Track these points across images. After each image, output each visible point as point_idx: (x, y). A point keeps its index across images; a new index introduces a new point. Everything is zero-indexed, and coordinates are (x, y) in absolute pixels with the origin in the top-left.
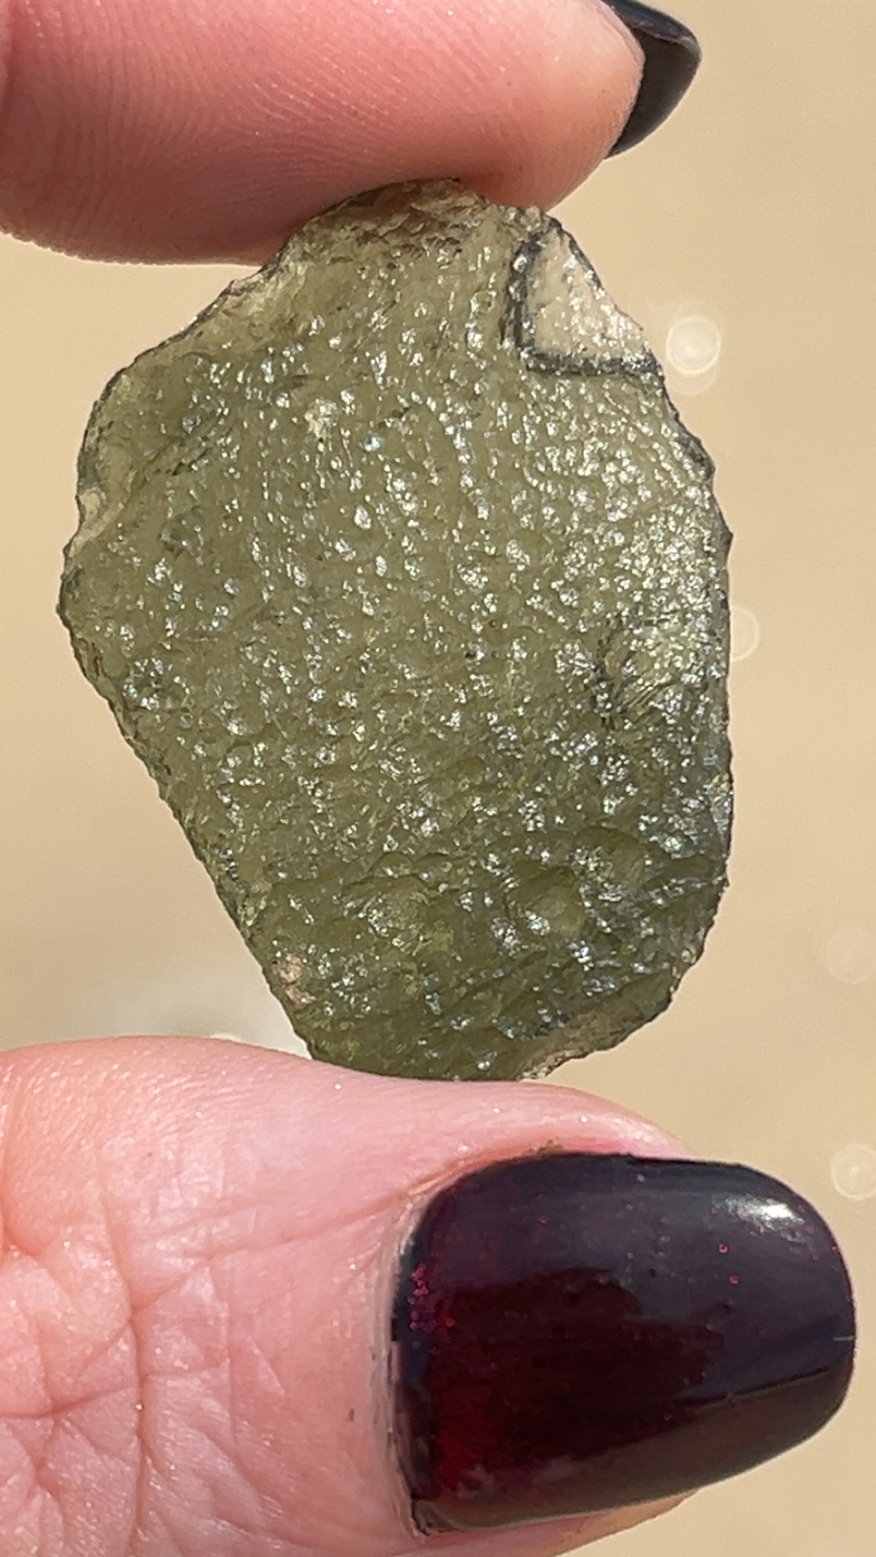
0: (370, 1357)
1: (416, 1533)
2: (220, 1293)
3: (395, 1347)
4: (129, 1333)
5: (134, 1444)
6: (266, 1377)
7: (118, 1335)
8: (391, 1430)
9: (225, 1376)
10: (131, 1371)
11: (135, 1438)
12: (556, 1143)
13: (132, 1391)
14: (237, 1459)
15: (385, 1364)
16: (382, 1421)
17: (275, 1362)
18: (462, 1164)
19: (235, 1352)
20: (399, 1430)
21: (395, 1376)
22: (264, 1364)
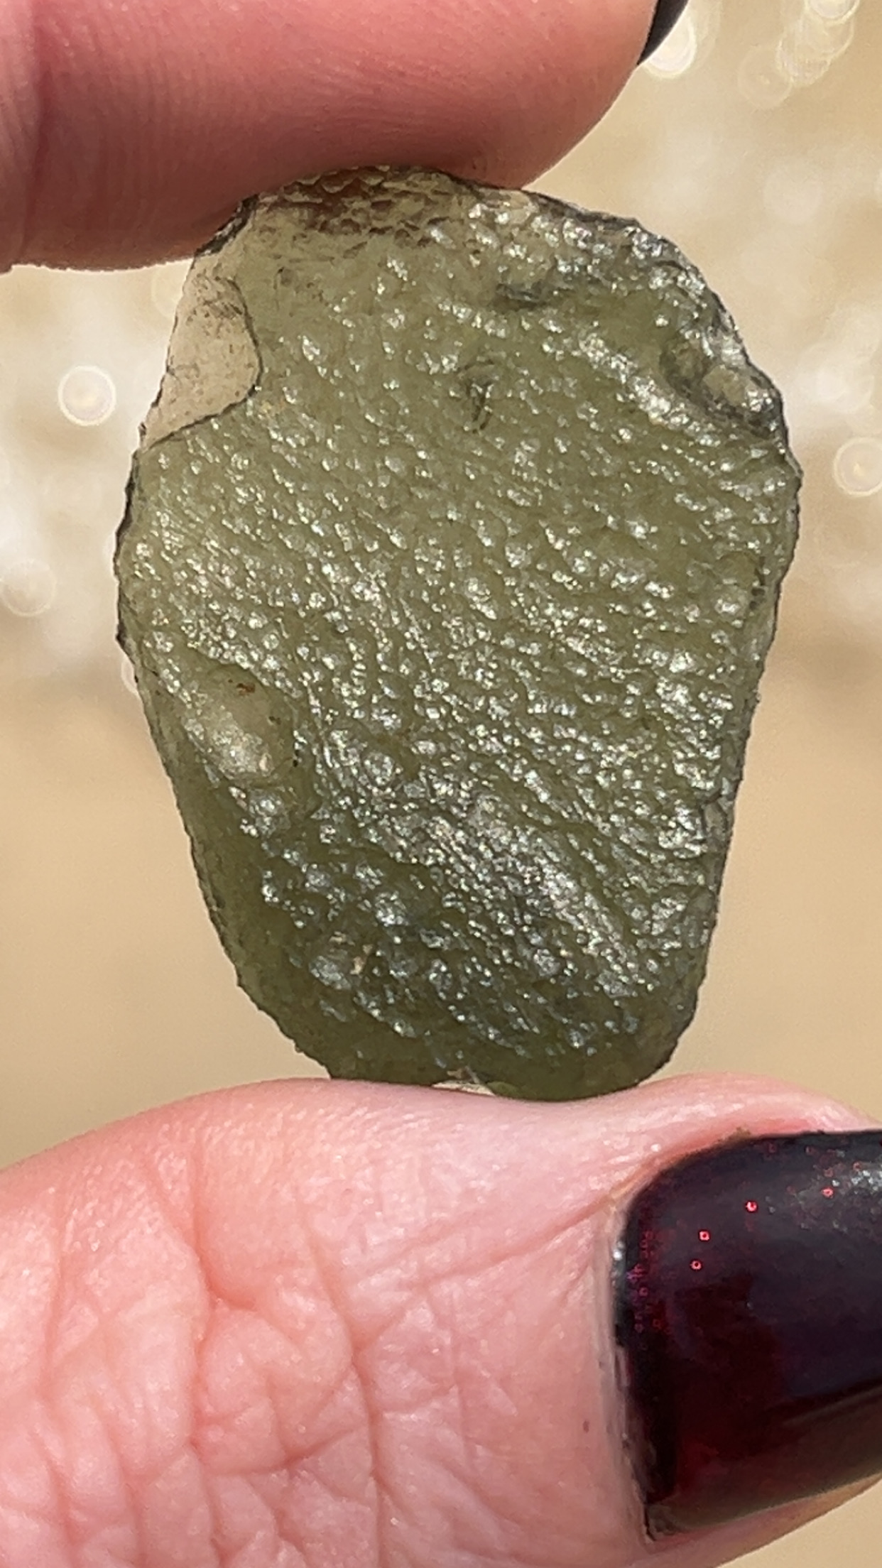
0: (597, 1365)
1: (648, 1539)
2: (441, 1321)
3: (621, 1352)
4: (353, 1375)
5: (372, 1483)
6: (497, 1397)
7: (343, 1377)
8: (625, 1436)
9: (454, 1402)
10: (359, 1411)
11: (372, 1478)
12: (745, 1129)
13: (365, 1430)
14: (475, 1487)
15: (613, 1371)
16: (615, 1428)
17: (505, 1382)
18: (658, 1162)
19: (463, 1378)
20: (632, 1436)
21: (625, 1382)
22: (494, 1387)
